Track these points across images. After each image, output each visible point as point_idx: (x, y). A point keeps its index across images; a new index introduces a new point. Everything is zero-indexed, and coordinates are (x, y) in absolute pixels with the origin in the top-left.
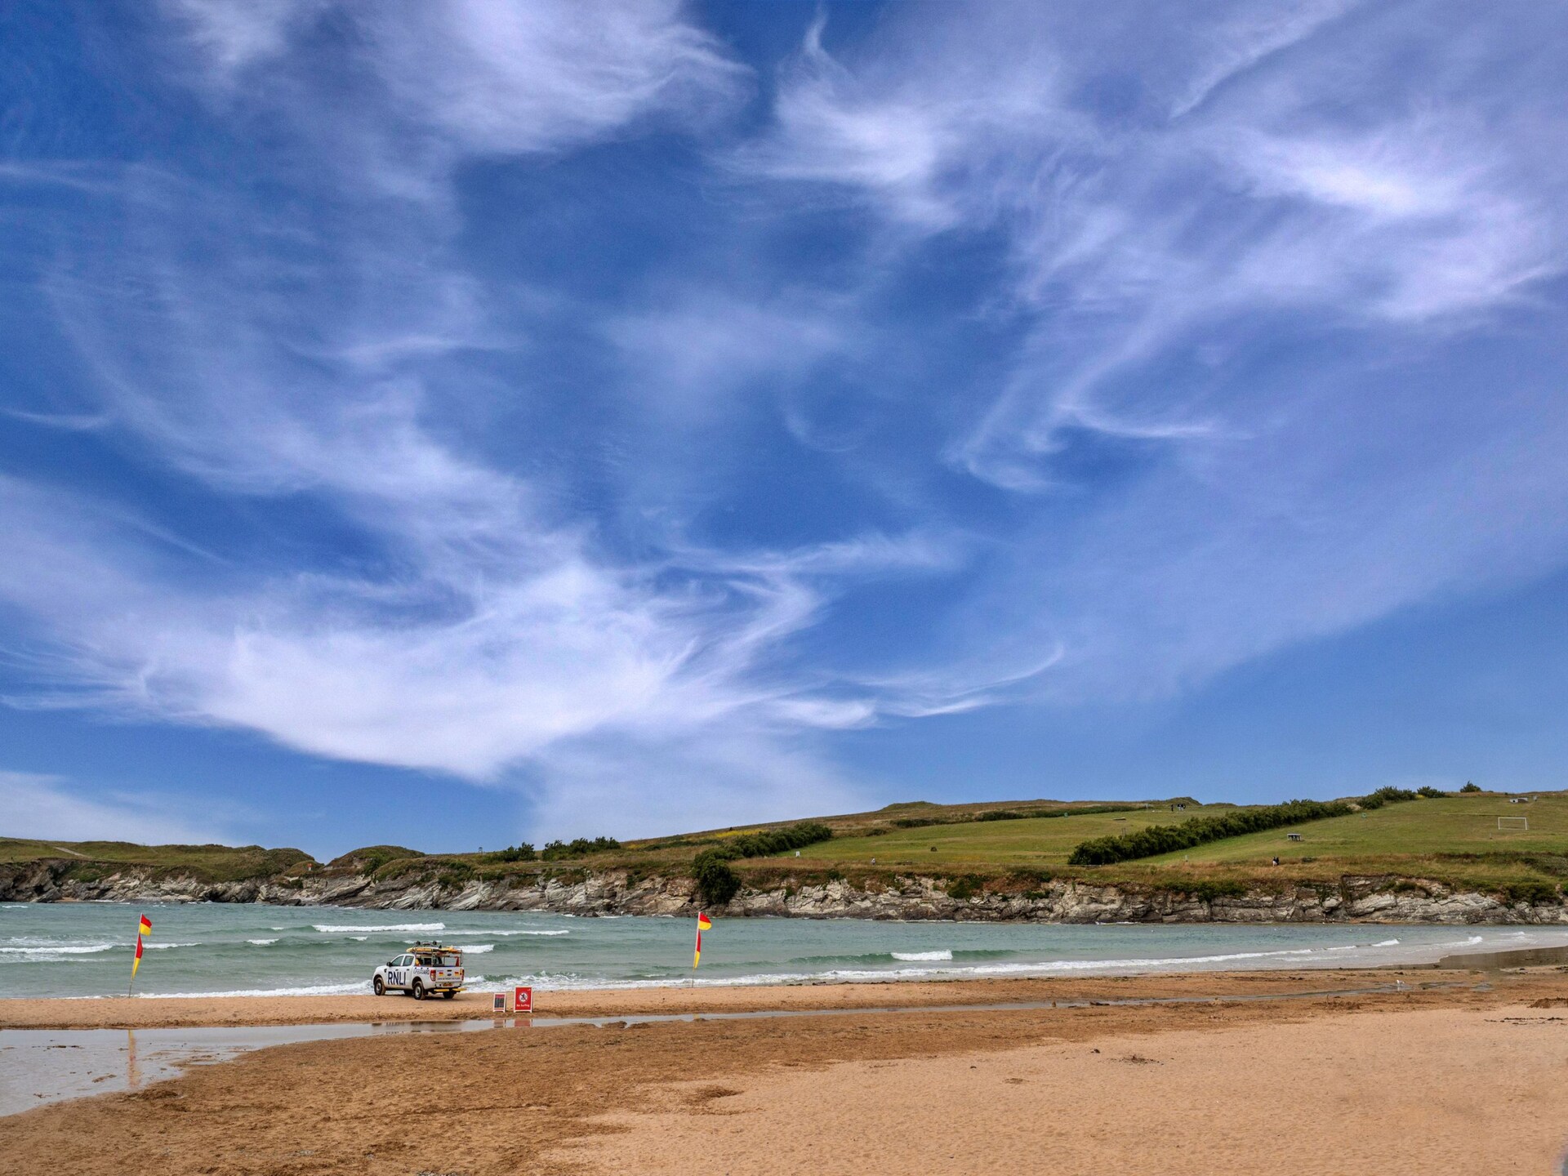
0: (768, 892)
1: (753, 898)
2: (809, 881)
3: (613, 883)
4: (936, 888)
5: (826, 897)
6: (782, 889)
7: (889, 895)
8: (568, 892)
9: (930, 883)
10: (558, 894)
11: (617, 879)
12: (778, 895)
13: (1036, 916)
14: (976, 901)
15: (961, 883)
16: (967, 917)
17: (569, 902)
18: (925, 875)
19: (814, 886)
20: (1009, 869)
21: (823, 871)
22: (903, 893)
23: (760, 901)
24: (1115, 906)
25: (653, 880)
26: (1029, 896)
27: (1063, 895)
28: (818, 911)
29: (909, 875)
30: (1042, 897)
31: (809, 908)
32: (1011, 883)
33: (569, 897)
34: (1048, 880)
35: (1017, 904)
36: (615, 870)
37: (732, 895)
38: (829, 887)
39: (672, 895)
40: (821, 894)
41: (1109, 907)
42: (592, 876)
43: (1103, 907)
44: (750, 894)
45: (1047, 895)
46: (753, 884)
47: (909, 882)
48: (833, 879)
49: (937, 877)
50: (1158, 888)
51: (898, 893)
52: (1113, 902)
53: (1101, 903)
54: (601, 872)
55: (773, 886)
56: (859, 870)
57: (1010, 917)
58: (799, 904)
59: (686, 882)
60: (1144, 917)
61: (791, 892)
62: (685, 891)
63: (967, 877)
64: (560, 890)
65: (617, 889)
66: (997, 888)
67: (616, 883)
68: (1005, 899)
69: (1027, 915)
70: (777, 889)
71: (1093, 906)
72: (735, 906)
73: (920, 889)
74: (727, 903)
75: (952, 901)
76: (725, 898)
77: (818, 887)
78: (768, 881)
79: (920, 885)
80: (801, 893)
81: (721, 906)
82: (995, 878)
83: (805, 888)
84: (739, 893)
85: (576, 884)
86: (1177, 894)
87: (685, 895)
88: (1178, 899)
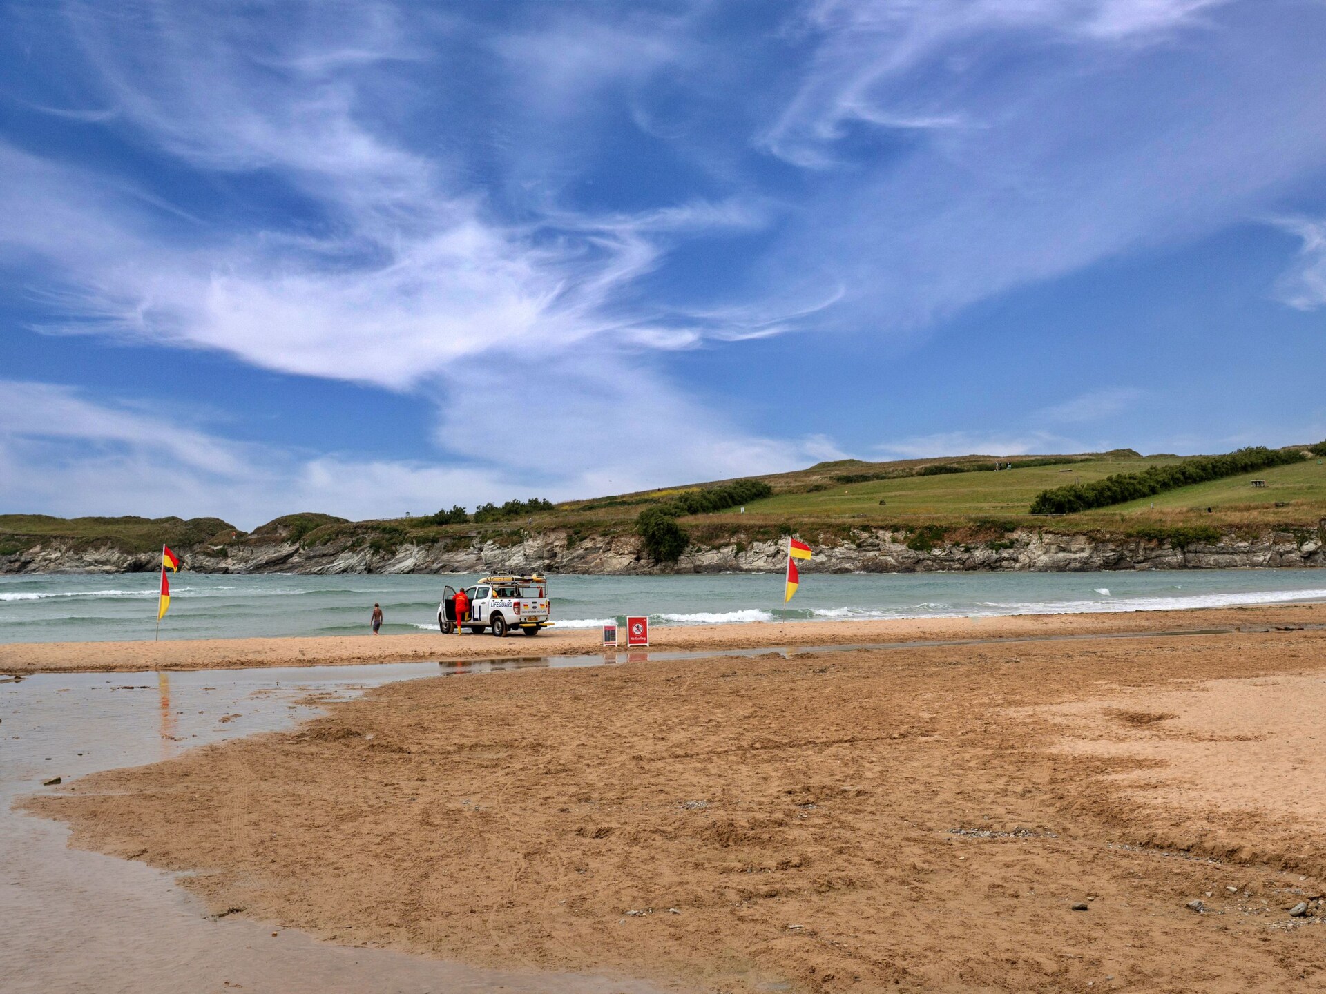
0: (718, 548)
1: (702, 555)
2: (759, 537)
3: (552, 543)
4: (894, 541)
5: (778, 552)
6: (732, 544)
7: (844, 549)
8: (506, 553)
9: (887, 535)
10: (495, 556)
11: (557, 539)
12: (728, 551)
13: (1001, 566)
14: (937, 552)
15: (921, 535)
16: (928, 569)
17: (507, 564)
18: (882, 528)
19: (765, 541)
20: (970, 520)
21: (775, 526)
22: (859, 546)
23: (710, 558)
24: (1085, 555)
25: (593, 539)
26: (992, 546)
27: (1028, 544)
28: (770, 566)
29: (865, 528)
30: (1006, 547)
31: (761, 563)
32: (974, 533)
33: (507, 559)
34: (1012, 530)
35: (980, 555)
36: (554, 530)
37: (680, 552)
38: (780, 542)
39: (618, 554)
40: (773, 549)
41: (1078, 556)
42: (531, 537)
43: (1073, 556)
44: (699, 550)
45: (1012, 545)
46: (702, 540)
47: (865, 535)
48: (785, 533)
49: (895, 529)
50: (1130, 536)
51: (854, 547)
52: (1082, 550)
53: (1070, 551)
54: (539, 533)
55: (722, 542)
56: (812, 524)
57: (974, 568)
58: (750, 560)
59: (632, 540)
60: (1115, 564)
61: (741, 548)
62: (631, 549)
63: (926, 528)
64: (497, 552)
65: (557, 550)
66: (959, 539)
67: (556, 544)
68: (967, 550)
69: (991, 566)
70: (727, 545)
71: (1061, 555)
72: (684, 562)
73: (877, 541)
74: (675, 560)
75: (912, 553)
76: (674, 555)
77: (769, 542)
78: (717, 537)
79: (877, 537)
80: (752, 549)
81: (670, 563)
82: (956, 529)
83: (755, 543)
84: (687, 550)
85: (514, 545)
86: (1150, 541)
87: (631, 553)
88: (1151, 545)
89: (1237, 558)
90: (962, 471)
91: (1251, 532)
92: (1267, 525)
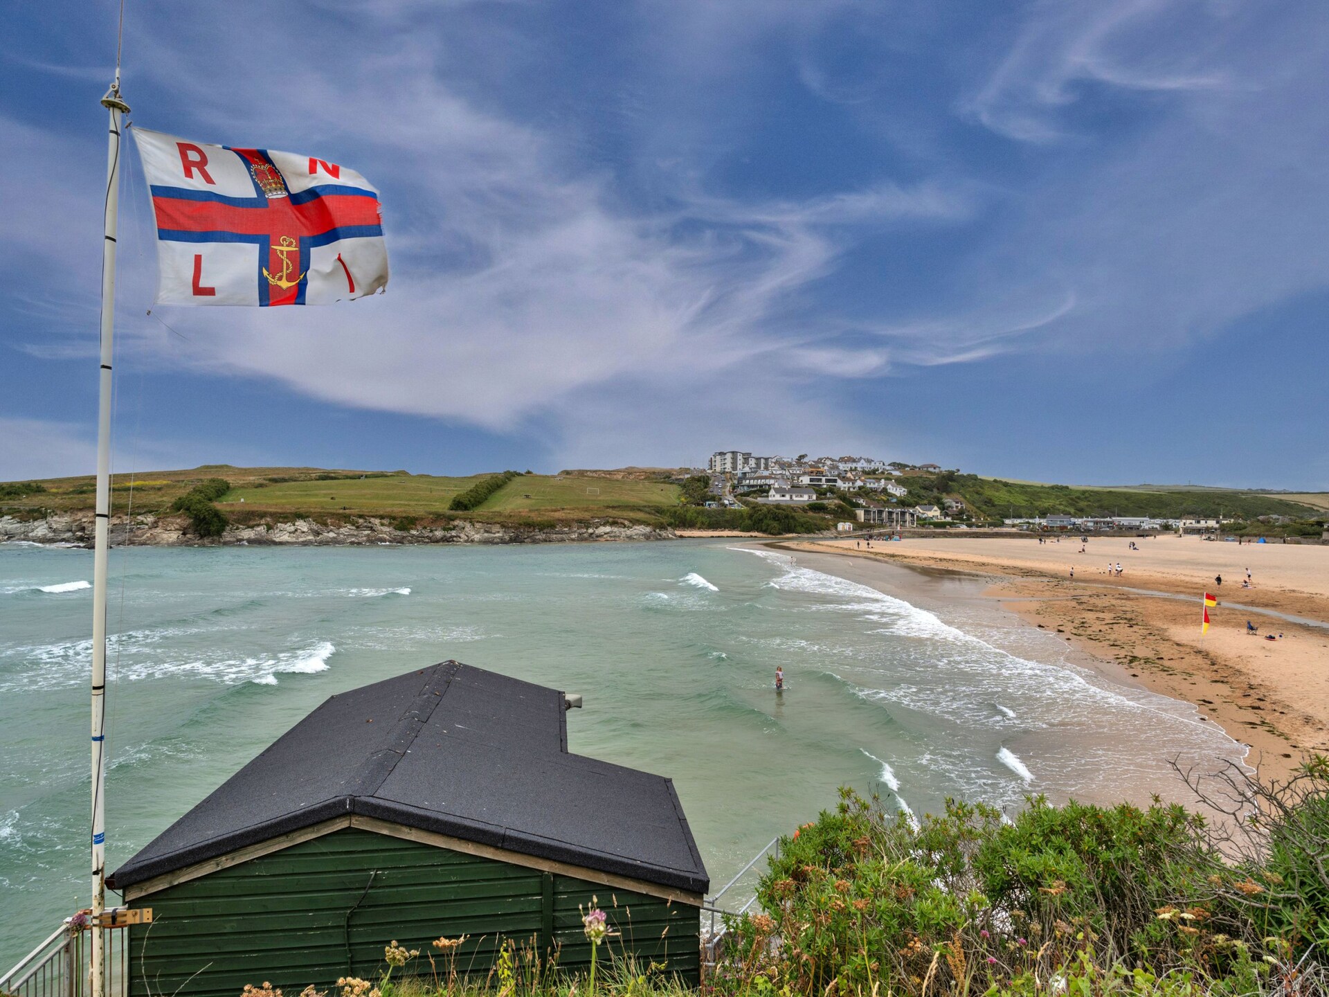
0: (252, 527)
1: (240, 532)
2: (281, 520)
3: (80, 520)
4: (382, 525)
5: (296, 530)
6: (262, 525)
7: (346, 529)
8: (28, 526)
9: (377, 521)
10: (16, 528)
11: (84, 517)
12: (261, 529)
13: (453, 541)
14: (414, 532)
15: (402, 522)
16: (411, 542)
17: (30, 534)
18: (373, 517)
19: (286, 523)
20: (430, 513)
21: (291, 513)
22: (358, 527)
23: (247, 534)
24: (500, 535)
25: (120, 517)
26: (444, 529)
27: (464, 528)
28: (294, 540)
29: (361, 516)
30: (451, 529)
31: (285, 537)
32: (434, 521)
33: (30, 530)
34: (453, 520)
35: (439, 534)
36: (81, 510)
37: (224, 530)
38: (296, 524)
39: (166, 530)
40: (292, 528)
41: (497, 535)
42: (56, 514)
43: (493, 535)
44: (237, 529)
45: (454, 528)
46: (239, 521)
47: (361, 521)
48: (298, 518)
49: (382, 517)
50: (520, 525)
51: (354, 528)
52: (498, 532)
53: (491, 533)
54: (66, 512)
55: (255, 523)
56: (320, 512)
57: (437, 541)
58: (278, 535)
59: (178, 521)
60: (513, 540)
61: (269, 528)
62: (177, 527)
63: (404, 518)
64: (19, 525)
65: (85, 525)
66: (426, 525)
67: (84, 520)
68: (431, 531)
69: (446, 540)
70: (258, 525)
71: (486, 535)
72: (227, 536)
73: (370, 525)
74: (220, 536)
75: (399, 533)
76: (219, 533)
77: (289, 524)
78: (250, 520)
79: (370, 522)
80: (277, 528)
81: (215, 538)
82: (422, 519)
83: (279, 524)
84: (228, 528)
85: (35, 519)
86: (530, 527)
87: (176, 530)
88: (530, 530)
89: (564, 536)
90: (338, 479)
91: (567, 523)
92: (573, 520)
